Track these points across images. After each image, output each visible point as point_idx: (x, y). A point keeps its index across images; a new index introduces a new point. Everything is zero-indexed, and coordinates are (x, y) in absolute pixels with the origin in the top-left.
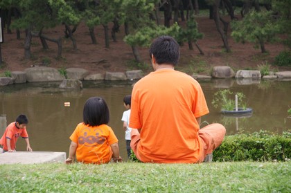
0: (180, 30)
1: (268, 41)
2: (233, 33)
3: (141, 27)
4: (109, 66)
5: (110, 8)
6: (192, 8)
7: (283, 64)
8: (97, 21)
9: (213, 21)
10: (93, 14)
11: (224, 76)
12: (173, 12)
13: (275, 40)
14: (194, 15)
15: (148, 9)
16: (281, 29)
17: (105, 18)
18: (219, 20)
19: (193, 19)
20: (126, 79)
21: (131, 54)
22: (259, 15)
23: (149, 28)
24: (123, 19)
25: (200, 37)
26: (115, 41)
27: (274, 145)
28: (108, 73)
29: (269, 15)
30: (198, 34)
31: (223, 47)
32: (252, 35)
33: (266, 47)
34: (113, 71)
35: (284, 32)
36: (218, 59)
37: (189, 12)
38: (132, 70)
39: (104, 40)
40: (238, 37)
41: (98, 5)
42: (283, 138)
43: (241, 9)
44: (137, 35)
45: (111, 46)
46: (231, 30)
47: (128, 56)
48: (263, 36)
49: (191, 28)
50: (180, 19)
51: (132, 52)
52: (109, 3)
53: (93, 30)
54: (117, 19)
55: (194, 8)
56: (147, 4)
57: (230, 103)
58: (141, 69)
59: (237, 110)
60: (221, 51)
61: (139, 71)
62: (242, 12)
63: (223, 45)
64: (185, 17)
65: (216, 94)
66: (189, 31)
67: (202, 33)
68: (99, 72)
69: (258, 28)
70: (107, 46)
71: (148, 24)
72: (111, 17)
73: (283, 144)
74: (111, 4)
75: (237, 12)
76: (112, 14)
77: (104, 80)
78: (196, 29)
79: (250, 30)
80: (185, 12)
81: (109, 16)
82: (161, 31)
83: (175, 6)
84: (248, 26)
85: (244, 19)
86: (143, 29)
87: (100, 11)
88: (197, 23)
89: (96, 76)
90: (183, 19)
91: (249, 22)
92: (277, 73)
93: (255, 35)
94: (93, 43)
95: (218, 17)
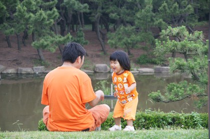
0: (72, 38)
1: (132, 47)
2: (109, 41)
3: (44, 36)
4: (20, 63)
5: (22, 22)
6: (80, 23)
7: (143, 63)
8: (12, 31)
9: (95, 33)
10: (9, 26)
11: (103, 71)
12: (66, 26)
13: (137, 47)
14: (81, 29)
15: (50, 24)
16: (141, 39)
17: (18, 29)
18: (99, 32)
19: (81, 31)
20: (33, 72)
21: (37, 55)
22: (126, 29)
23: (50, 37)
24: (31, 30)
25: (86, 44)
26: (25, 45)
27: (139, 119)
28: (19, 68)
29: (133, 29)
30: (84, 42)
31: (102, 51)
32: (122, 43)
33: (131, 51)
34: (24, 67)
35: (143, 42)
36: (99, 59)
37: (78, 26)
38: (37, 66)
39: (17, 45)
40: (112, 44)
41: (13, 19)
42: (145, 114)
43: (113, 25)
44: (41, 41)
45: (22, 49)
46: (107, 39)
47: (34, 56)
48: (129, 43)
49: (79, 37)
50: (72, 31)
51: (37, 53)
52: (21, 19)
53: (9, 37)
54: (27, 30)
55: (82, 24)
56: (48, 20)
57: (107, 90)
58: (44, 65)
59: (112, 95)
60: (100, 53)
61: (42, 67)
62: (114, 27)
63: (102, 49)
64: (75, 29)
65: (98, 83)
66: (78, 39)
67: (87, 41)
68: (13, 68)
69: (126, 38)
70: (19, 49)
71: (49, 34)
72: (22, 29)
73: (145, 118)
74: (23, 19)
75: (111, 26)
76: (23, 26)
77: (17, 73)
78: (83, 38)
79: (120, 39)
80: (75, 26)
81: (21, 28)
82: (58, 39)
83: (68, 22)
84: (119, 36)
85: (116, 32)
86: (45, 37)
87: (14, 24)
88: (84, 34)
89: (11, 71)
90: (74, 31)
91: (119, 34)
92: (139, 69)
93: (124, 43)
94: (9, 47)
95: (98, 30)
